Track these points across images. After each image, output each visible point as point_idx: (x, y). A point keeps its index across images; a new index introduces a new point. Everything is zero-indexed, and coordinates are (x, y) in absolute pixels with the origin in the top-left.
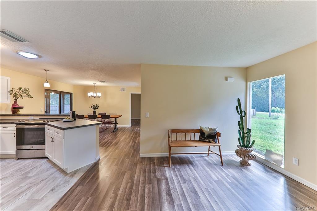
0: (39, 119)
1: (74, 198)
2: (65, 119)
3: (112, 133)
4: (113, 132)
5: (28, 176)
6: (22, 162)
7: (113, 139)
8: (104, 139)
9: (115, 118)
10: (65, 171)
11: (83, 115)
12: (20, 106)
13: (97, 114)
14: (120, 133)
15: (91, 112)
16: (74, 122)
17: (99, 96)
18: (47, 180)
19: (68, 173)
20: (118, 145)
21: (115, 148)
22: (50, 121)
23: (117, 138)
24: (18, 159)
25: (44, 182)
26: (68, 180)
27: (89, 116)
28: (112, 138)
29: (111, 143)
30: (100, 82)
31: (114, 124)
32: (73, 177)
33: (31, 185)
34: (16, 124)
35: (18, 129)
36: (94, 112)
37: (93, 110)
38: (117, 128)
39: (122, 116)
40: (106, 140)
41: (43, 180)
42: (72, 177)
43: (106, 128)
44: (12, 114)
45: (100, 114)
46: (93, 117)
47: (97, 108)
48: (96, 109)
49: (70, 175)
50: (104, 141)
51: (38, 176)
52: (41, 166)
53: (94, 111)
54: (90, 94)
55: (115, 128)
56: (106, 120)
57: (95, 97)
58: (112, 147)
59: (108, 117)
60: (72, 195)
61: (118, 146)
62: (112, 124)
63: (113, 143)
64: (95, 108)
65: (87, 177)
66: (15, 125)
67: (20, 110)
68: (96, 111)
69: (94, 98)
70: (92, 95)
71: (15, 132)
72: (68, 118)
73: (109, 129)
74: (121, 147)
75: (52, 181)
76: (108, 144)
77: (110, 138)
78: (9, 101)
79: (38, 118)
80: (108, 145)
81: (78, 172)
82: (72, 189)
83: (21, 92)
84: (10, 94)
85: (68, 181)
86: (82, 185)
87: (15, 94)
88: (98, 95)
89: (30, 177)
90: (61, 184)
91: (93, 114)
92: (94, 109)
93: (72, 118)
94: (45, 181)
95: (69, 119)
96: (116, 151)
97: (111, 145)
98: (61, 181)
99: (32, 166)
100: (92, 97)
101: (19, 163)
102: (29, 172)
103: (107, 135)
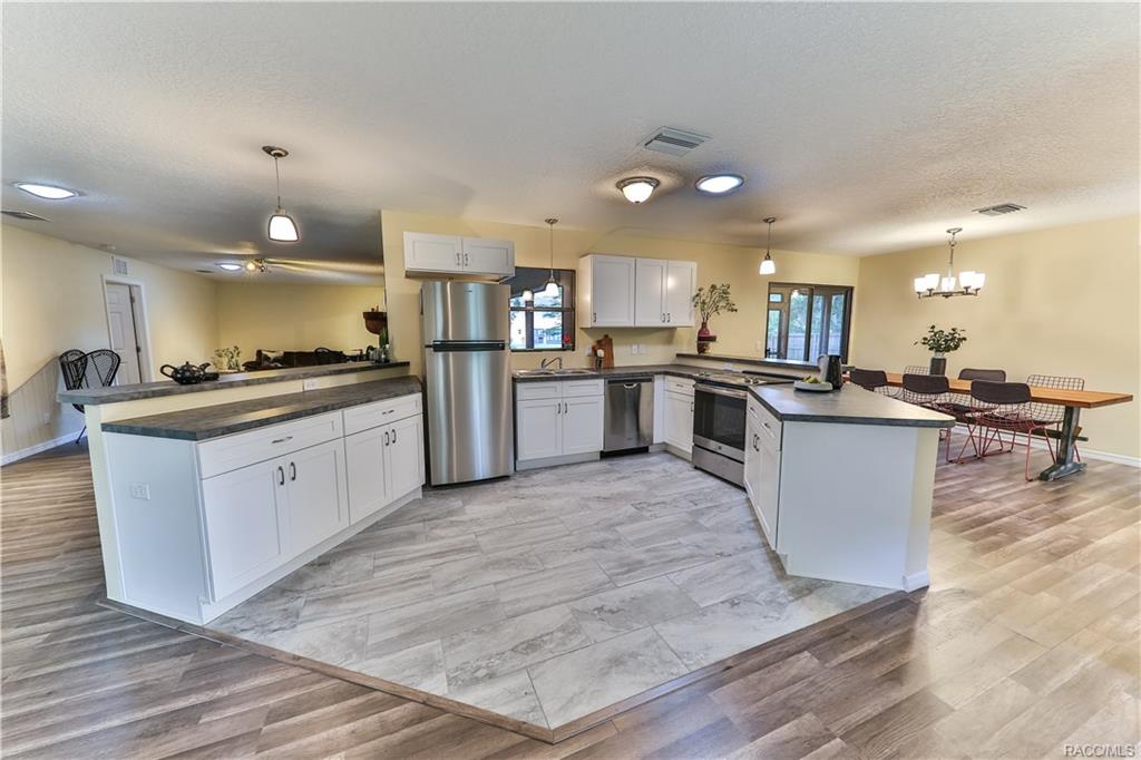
0: (744, 372)
1: (781, 688)
2: (802, 379)
3: (1036, 483)
4: (1044, 477)
5: (697, 523)
6: (700, 479)
7: (1031, 518)
8: (975, 501)
9: (1071, 409)
10: (780, 561)
11: (883, 372)
12: (712, 334)
13: (952, 373)
14: (1092, 498)
15: (921, 363)
16: (831, 396)
17: (974, 287)
18: (730, 559)
19: (788, 573)
20: (1061, 565)
21: (1036, 573)
22: (761, 382)
23: (1062, 519)
24: (696, 468)
25: (724, 561)
26: (779, 600)
27: (905, 377)
28: (1024, 508)
29: (1014, 534)
30: (982, 215)
31: (1056, 435)
32: (800, 601)
33: (697, 551)
34: (695, 379)
35: (698, 393)
36: (938, 365)
37: (932, 354)
38: (1079, 469)
39: (1129, 398)
40: (987, 509)
41: (721, 554)
42: (797, 599)
43: (995, 446)
44: (696, 353)
45: (964, 375)
46: (926, 385)
47: (956, 347)
48: (948, 349)
49: (792, 586)
50: (972, 508)
51: (715, 535)
52: (730, 508)
53: (933, 360)
54: (922, 284)
55: (1061, 460)
56: (1001, 410)
57: (947, 295)
58: (1015, 563)
59: (1021, 393)
60: (779, 667)
61: (1066, 574)
62: (1039, 432)
63: (1028, 539)
64: (944, 343)
65: (848, 635)
66: (694, 382)
67: (711, 344)
68: (945, 360)
69: (941, 298)
70: (934, 285)
71: (693, 400)
72: (811, 380)
73: (1016, 459)
74: (1087, 591)
75: (740, 571)
76: (995, 531)
77: (1009, 505)
78: (692, 323)
79: (740, 368)
80: (993, 538)
81: (821, 591)
82: (787, 647)
83: (715, 296)
84: (693, 304)
85: (780, 604)
86: (822, 657)
87: (704, 303)
88: (963, 284)
89: (701, 529)
90: (758, 598)
91: (928, 374)
92: (937, 348)
93: (828, 380)
94: (725, 559)
95: (815, 381)
96: (1044, 594)
97: (1010, 548)
98: (762, 588)
99: (711, 500)
100: (931, 294)
101: (694, 477)
102: (703, 514)
103: (999, 486)
